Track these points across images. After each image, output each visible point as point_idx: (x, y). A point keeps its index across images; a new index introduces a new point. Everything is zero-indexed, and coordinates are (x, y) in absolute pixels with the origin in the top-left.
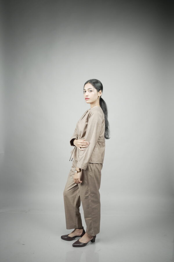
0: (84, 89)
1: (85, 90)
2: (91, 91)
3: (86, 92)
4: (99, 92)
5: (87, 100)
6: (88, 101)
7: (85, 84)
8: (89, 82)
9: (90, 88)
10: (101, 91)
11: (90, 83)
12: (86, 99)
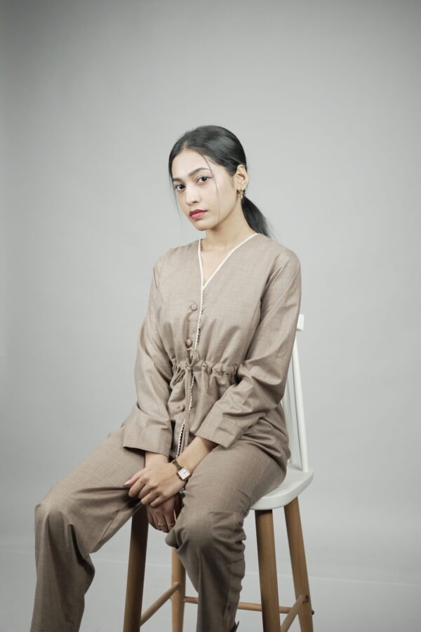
0: (173, 180)
1: (178, 180)
2: (204, 179)
3: (183, 187)
4: (238, 172)
5: (197, 220)
6: (201, 223)
7: (172, 157)
8: (186, 143)
9: (197, 171)
10: (240, 168)
11: (189, 147)
12: (192, 214)
